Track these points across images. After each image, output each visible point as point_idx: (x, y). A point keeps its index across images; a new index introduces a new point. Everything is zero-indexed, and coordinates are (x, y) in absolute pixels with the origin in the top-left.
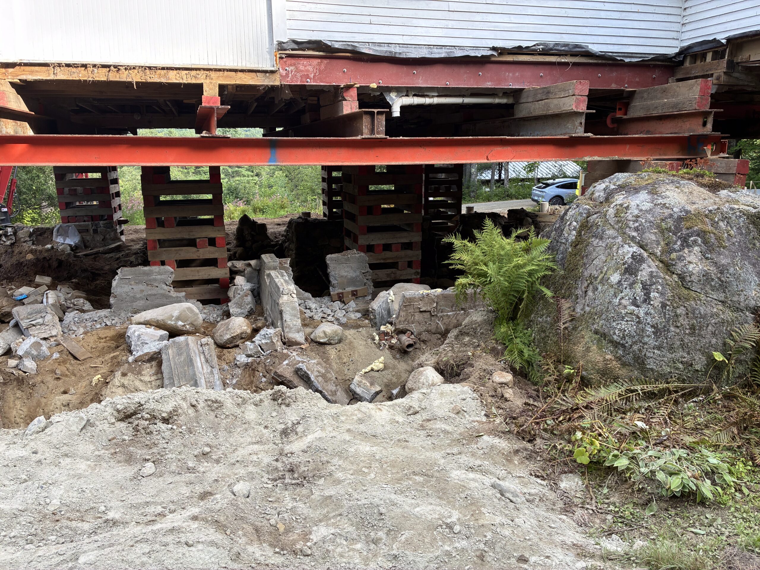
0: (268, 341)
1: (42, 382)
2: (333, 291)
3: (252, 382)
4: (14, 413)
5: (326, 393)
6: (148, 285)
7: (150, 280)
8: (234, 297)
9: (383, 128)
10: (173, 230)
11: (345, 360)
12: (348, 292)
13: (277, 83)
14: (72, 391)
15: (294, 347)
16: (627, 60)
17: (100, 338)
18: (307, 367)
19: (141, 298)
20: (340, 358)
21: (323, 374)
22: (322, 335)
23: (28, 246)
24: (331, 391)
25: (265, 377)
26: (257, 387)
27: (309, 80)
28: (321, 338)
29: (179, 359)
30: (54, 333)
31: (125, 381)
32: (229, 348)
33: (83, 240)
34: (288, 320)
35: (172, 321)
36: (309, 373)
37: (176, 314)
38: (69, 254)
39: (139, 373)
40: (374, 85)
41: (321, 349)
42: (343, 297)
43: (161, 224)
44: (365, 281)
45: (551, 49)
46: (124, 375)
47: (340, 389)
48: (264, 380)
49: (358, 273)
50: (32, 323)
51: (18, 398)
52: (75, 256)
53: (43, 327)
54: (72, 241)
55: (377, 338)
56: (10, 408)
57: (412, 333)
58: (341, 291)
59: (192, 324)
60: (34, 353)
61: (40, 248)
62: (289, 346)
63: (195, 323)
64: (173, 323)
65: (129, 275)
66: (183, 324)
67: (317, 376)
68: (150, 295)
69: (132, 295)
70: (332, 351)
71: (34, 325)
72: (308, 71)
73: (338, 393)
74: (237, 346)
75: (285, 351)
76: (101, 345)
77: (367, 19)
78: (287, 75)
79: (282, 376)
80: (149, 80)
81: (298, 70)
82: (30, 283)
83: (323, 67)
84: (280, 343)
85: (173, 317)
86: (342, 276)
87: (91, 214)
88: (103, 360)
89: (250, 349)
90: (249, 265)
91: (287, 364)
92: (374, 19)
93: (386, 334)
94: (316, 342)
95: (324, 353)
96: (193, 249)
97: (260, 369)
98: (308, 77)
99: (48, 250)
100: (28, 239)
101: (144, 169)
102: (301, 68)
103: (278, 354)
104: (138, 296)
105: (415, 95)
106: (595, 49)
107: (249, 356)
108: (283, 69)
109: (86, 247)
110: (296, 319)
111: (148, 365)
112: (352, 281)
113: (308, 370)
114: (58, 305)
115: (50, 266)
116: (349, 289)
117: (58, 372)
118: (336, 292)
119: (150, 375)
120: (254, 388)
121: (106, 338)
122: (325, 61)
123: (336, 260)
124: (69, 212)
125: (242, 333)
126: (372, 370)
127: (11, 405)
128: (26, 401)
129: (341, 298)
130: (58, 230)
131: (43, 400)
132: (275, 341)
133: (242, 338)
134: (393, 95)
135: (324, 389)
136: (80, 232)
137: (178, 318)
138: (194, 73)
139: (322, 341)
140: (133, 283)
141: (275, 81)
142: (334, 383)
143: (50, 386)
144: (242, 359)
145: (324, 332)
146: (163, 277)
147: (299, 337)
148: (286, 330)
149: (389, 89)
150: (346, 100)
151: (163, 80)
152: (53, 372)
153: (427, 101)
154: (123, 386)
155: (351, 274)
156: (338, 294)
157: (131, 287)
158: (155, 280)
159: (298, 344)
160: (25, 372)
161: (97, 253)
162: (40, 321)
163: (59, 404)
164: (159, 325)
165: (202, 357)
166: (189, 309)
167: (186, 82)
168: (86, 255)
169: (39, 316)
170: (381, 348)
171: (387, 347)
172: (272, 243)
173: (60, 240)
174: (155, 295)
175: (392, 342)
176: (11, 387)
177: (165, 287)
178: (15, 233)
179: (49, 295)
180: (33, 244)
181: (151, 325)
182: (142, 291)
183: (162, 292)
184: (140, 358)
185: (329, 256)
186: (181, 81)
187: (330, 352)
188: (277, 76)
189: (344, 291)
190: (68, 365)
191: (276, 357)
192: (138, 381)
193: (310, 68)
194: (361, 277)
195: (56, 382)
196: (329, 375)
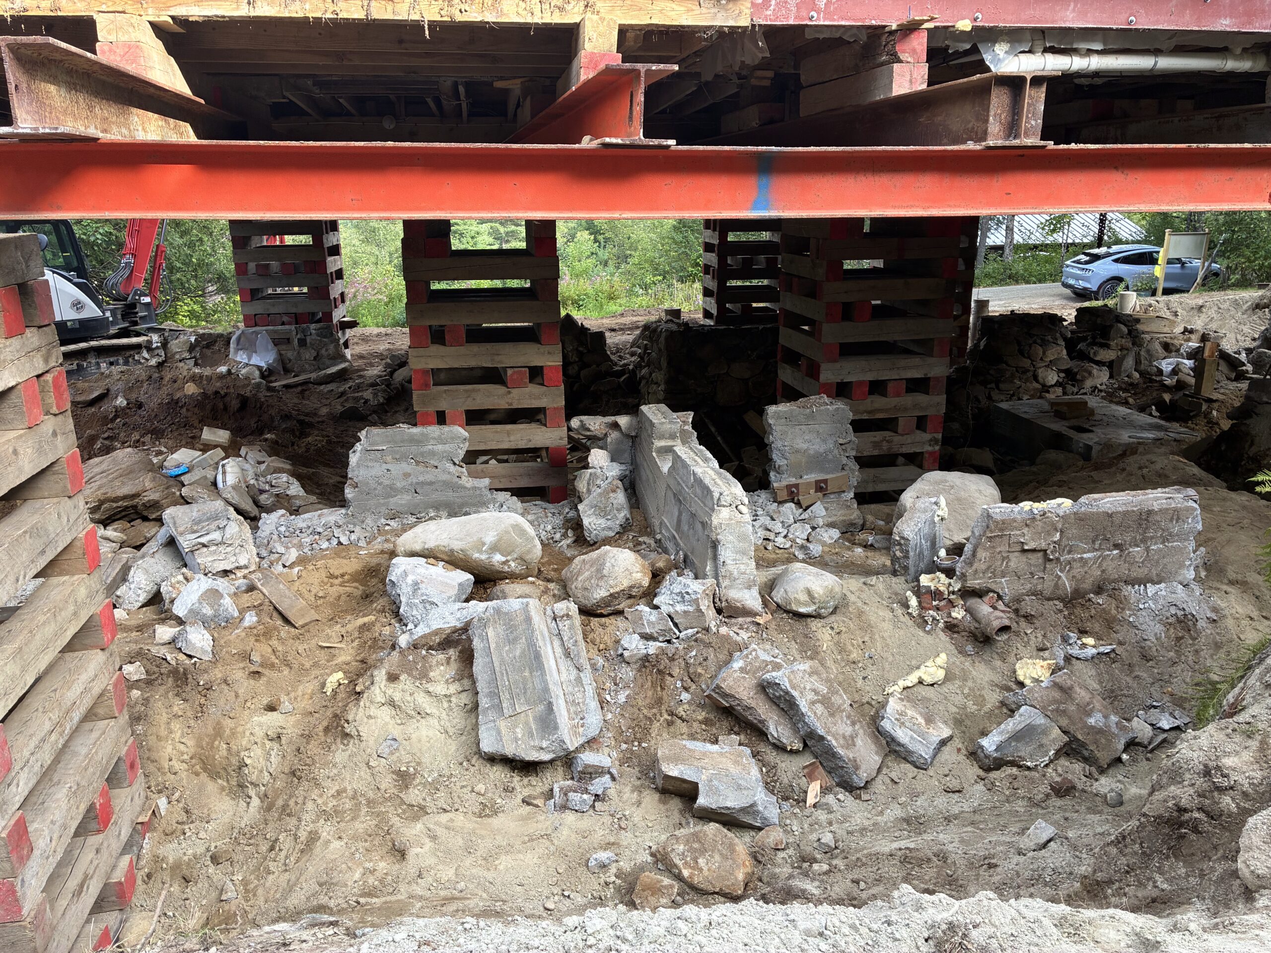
0: (691, 609)
1: (225, 681)
2: (778, 482)
3: (659, 701)
4: (169, 749)
5: (834, 743)
6: (417, 463)
7: (422, 454)
8: (589, 491)
9: (1037, 123)
10: (462, 350)
11: (854, 656)
12: (808, 484)
13: (744, 22)
14: (286, 706)
15: (740, 620)
17: (332, 576)
18: (790, 681)
19: (404, 490)
20: (842, 650)
21: (823, 696)
22: (803, 597)
23: (187, 368)
24: (844, 737)
25: (686, 689)
26: (672, 714)
27: (813, 13)
28: (799, 602)
29: (510, 651)
30: (243, 561)
31: (396, 692)
32: (602, 616)
33: (282, 360)
34: (728, 562)
35: (480, 552)
36: (795, 693)
37: (490, 538)
38: (258, 385)
39: (424, 676)
40: (965, 25)
41: (799, 626)
42: (798, 494)
43: (438, 336)
44: (844, 460)
46: (393, 678)
47: (861, 732)
48: (685, 696)
49: (830, 445)
50: (200, 540)
51: (176, 716)
52: (269, 389)
53: (221, 548)
54: (263, 359)
55: (913, 602)
56: (159, 738)
57: (1000, 597)
58: (793, 480)
59: (521, 559)
60: (208, 611)
61: (207, 371)
62: (730, 617)
63: (527, 557)
64: (483, 557)
65: (382, 443)
66: (504, 559)
67: (813, 703)
68: (423, 484)
69: (387, 482)
70: (822, 633)
71: (204, 546)
73: (859, 742)
74: (620, 613)
75: (724, 630)
76: (335, 591)
78: (766, 3)
79: (733, 696)
80: (459, 18)
82: (193, 442)
84: (711, 613)
85: (484, 544)
86: (797, 451)
87: (294, 310)
88: (343, 632)
89: (649, 622)
90: (616, 426)
91: (742, 670)
93: (936, 594)
94: (788, 612)
95: (806, 636)
96: (499, 389)
97: (676, 671)
98: (812, 6)
99: (221, 377)
100: (186, 355)
101: (408, 225)
103: (713, 640)
104: (399, 485)
105: (1049, 50)
107: (647, 637)
109: (287, 371)
110: (745, 560)
111: (441, 657)
112: (817, 461)
113: (793, 688)
114: (244, 486)
115: (225, 408)
116: (811, 477)
117: (256, 657)
118: (784, 483)
119: (447, 681)
120: (666, 716)
121: (342, 576)
123: (788, 418)
124: (258, 307)
125: (631, 587)
126: (921, 682)
127: (163, 732)
128: (192, 723)
129: (793, 496)
130: (239, 340)
131: (228, 723)
132: (703, 608)
133: (630, 597)
134: (1001, 49)
135: (828, 732)
136: (276, 342)
137: (495, 548)
139: (803, 610)
140: (389, 458)
141: (740, 17)
142: (848, 717)
143: (241, 691)
144: (633, 645)
145: (809, 593)
146: (447, 447)
147: (751, 599)
148: (725, 583)
149: (994, 36)
150: (900, 61)
151: (490, 17)
152: (246, 657)
153: (1076, 64)
154: (392, 703)
155: (816, 447)
156: (789, 487)
157: (385, 466)
158: (433, 454)
159: (746, 612)
160: (190, 657)
161: (306, 383)
162: (216, 536)
163: (259, 733)
164: (454, 561)
165: (557, 643)
166: (517, 527)
167: (540, 21)
168: (287, 387)
169: (213, 526)
170: (928, 628)
171: (941, 625)
172: (617, 368)
173: (242, 357)
174: (431, 483)
175: (954, 614)
176: (162, 689)
177: (452, 468)
178: (165, 345)
179: (228, 469)
180: (196, 364)
181: (436, 558)
182: (407, 475)
183: (445, 477)
184: (423, 641)
185: (772, 409)
186: (529, 20)
187: (819, 635)
188: (744, 5)
189: (799, 481)
190: (274, 642)
191: (709, 645)
192: (422, 694)
194: (836, 452)
195: (252, 682)
196: (836, 700)
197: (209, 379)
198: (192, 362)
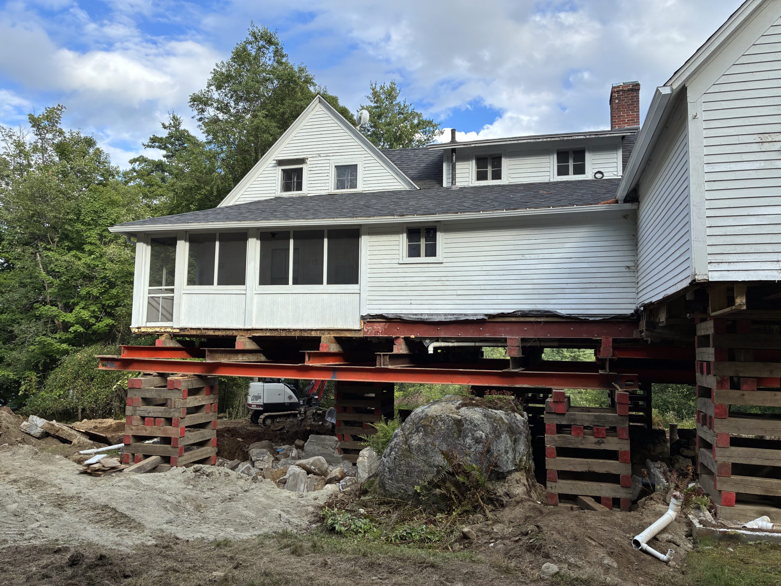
7: (324, 444)
13: (362, 336)
16: (591, 319)
27: (378, 334)
30: (266, 467)
35: (308, 465)
37: (311, 461)
40: (413, 336)
45: (528, 314)
59: (319, 469)
63: (321, 469)
64: (310, 467)
65: (315, 440)
66: (315, 468)
71: (258, 460)
72: (378, 329)
77: (409, 302)
78: (368, 331)
80: (303, 335)
81: (373, 329)
82: (291, 443)
83: (386, 327)
85: (309, 463)
92: (413, 302)
96: (361, 429)
98: (378, 332)
102: (375, 327)
105: (442, 341)
106: (563, 312)
108: (366, 328)
122: (388, 324)
125: (335, 477)
134: (427, 341)
137: (312, 464)
138: (322, 332)
140: (316, 444)
141: (361, 335)
146: (331, 443)
149: (426, 338)
150: (395, 345)
151: (309, 335)
153: (450, 344)
157: (314, 447)
166: (319, 459)
169: (262, 456)
173: (329, 419)
177: (332, 450)
182: (319, 450)
183: (329, 452)
188: (362, 332)
193: (379, 328)
197: (315, 426)
198: (312, 420)
